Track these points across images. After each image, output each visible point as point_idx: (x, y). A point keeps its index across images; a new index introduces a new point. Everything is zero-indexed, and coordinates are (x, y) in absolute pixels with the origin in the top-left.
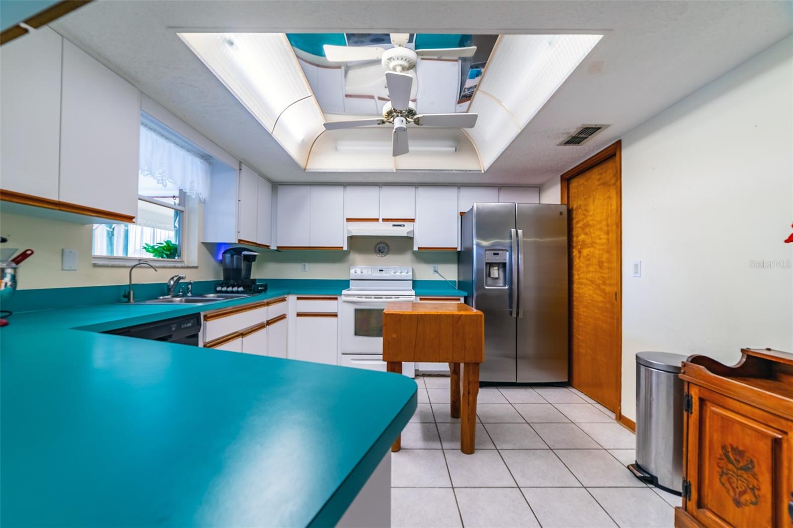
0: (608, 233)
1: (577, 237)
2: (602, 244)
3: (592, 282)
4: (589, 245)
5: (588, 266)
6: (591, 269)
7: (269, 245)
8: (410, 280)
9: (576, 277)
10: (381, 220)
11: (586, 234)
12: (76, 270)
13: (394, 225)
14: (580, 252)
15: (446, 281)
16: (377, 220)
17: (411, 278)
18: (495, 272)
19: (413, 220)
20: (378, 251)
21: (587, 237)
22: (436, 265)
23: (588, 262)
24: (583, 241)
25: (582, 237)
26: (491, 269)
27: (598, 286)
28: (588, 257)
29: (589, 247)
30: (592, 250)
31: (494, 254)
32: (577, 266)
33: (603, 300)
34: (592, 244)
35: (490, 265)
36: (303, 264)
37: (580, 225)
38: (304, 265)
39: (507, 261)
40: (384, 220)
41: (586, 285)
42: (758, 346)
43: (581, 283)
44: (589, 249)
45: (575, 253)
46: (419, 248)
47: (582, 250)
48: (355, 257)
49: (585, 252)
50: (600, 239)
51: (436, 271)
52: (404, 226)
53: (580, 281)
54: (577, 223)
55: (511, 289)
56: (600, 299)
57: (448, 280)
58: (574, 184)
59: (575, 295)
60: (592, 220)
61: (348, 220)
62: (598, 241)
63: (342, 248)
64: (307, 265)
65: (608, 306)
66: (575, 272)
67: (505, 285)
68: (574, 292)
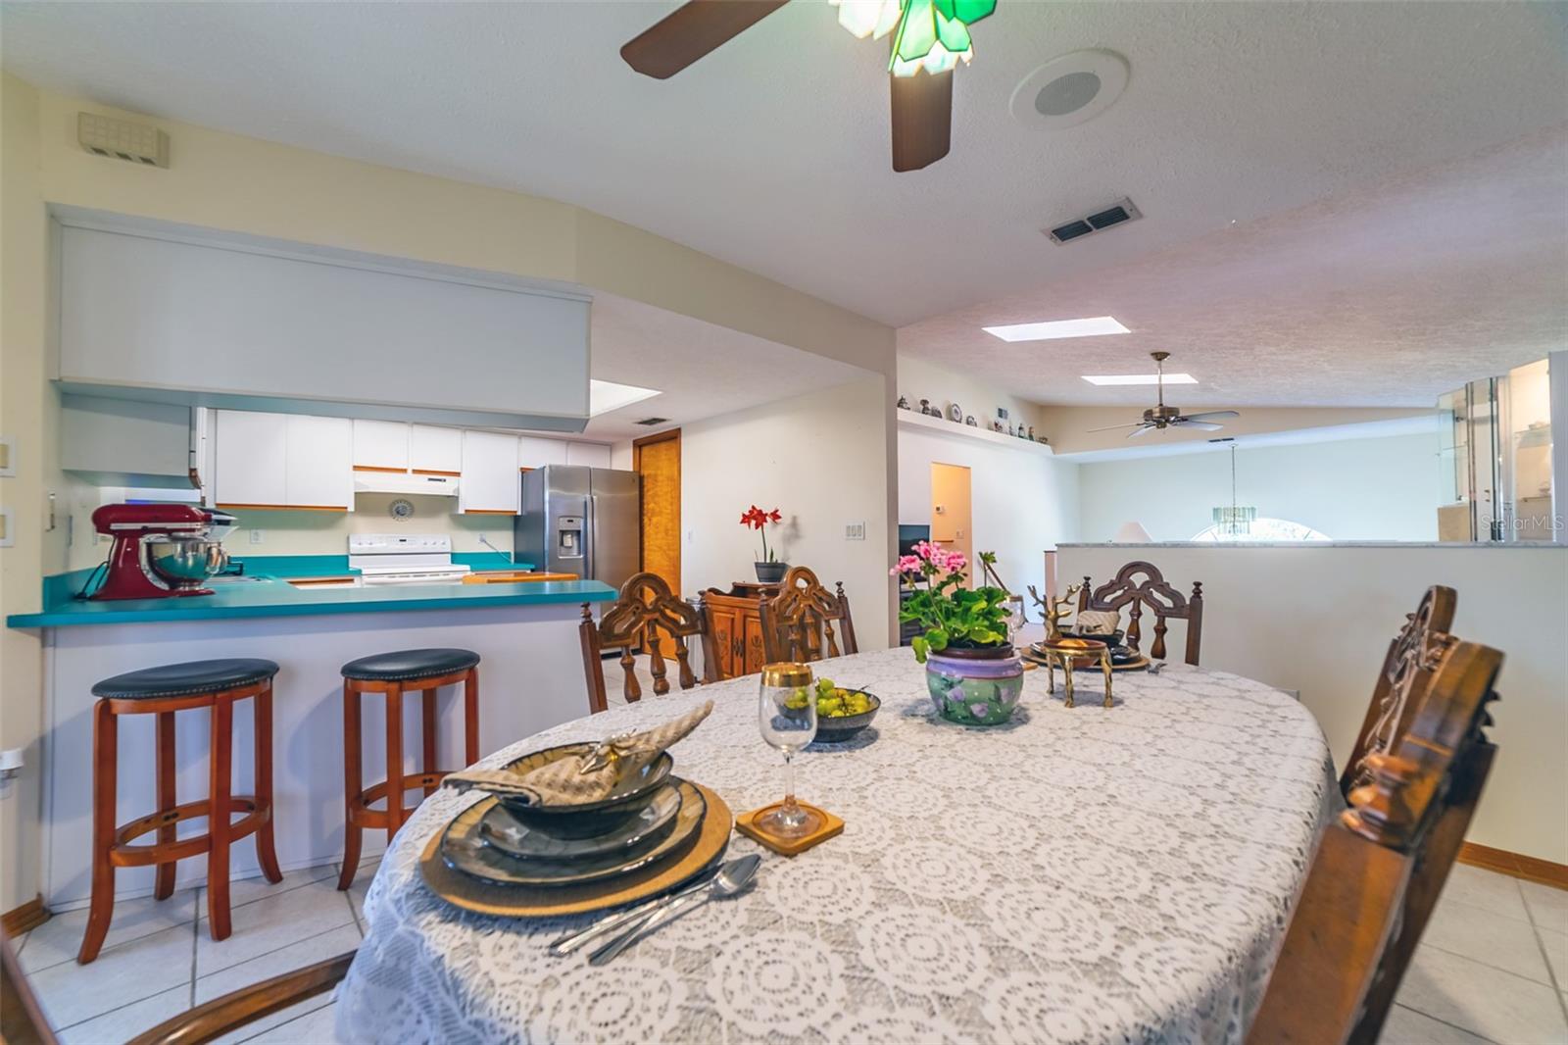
0: (672, 504)
1: (648, 505)
2: (668, 514)
3: (660, 548)
5: (657, 533)
6: (659, 536)
8: (448, 553)
9: (646, 544)
10: (410, 471)
11: (655, 503)
13: (430, 479)
14: (650, 520)
15: (498, 553)
16: (405, 471)
17: (449, 550)
18: (569, 540)
19: (458, 474)
20: (395, 513)
21: (655, 506)
22: (482, 533)
23: (656, 530)
24: (653, 509)
25: (652, 505)
26: (564, 538)
27: (665, 551)
28: (656, 525)
29: (657, 515)
30: (659, 518)
31: (569, 521)
32: (647, 533)
34: (660, 513)
35: (563, 533)
36: (254, 531)
37: (650, 493)
38: (256, 534)
39: (582, 529)
40: (414, 471)
41: (655, 551)
42: (740, 581)
43: (650, 550)
44: (657, 517)
45: (646, 520)
46: (466, 511)
48: (361, 522)
49: (654, 520)
50: (666, 509)
51: (483, 541)
52: (445, 481)
53: (650, 547)
54: (648, 491)
55: (586, 558)
56: (666, 563)
57: (500, 551)
58: (646, 450)
59: (646, 562)
60: (660, 491)
61: (356, 468)
62: (665, 511)
63: (346, 508)
64: (262, 533)
65: (672, 569)
66: (646, 539)
67: (579, 553)
68: (645, 559)
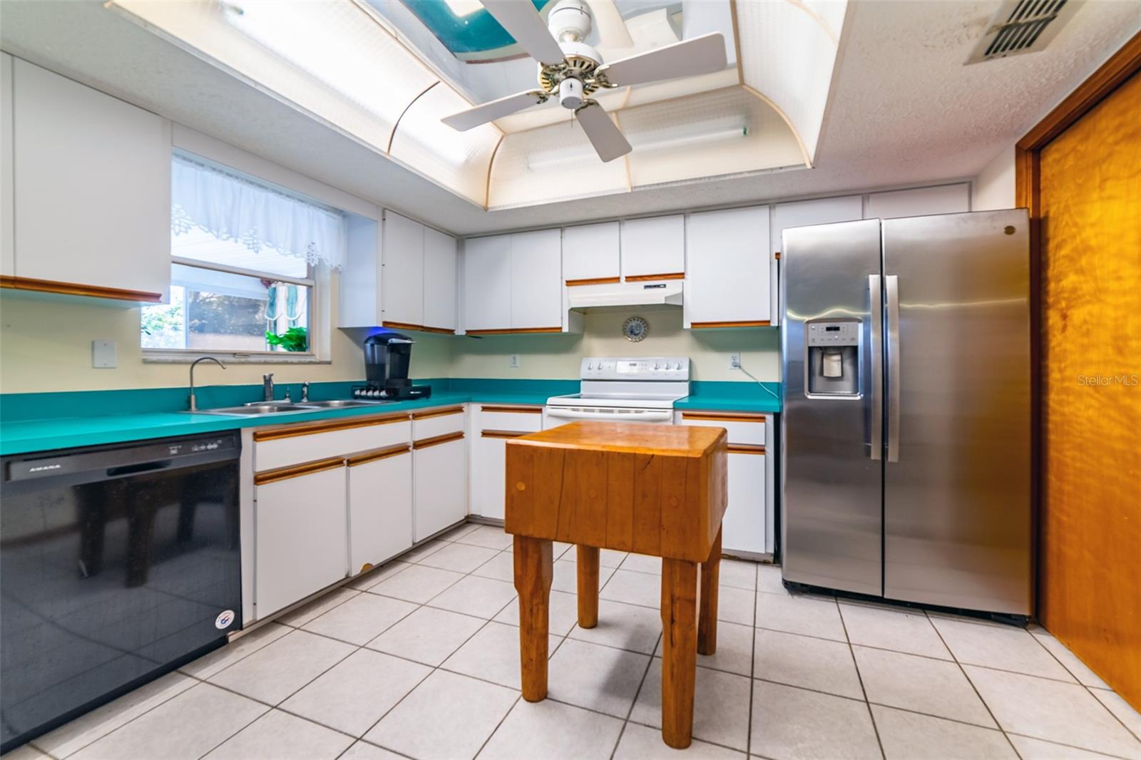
1: (1059, 280)
2: (1124, 293)
3: (1096, 387)
4: (1088, 298)
5: (1085, 348)
6: (1093, 355)
7: (453, 328)
8: (685, 381)
9: (1054, 376)
10: (623, 279)
11: (1081, 271)
12: (114, 368)
13: (646, 287)
14: (1064, 317)
15: (757, 383)
16: (617, 279)
17: (687, 378)
18: (833, 366)
19: (681, 276)
20: (629, 333)
21: (1082, 278)
22: (736, 355)
23: (1086, 341)
24: (1074, 290)
25: (1070, 280)
26: (825, 360)
27: (1113, 398)
28: (1084, 328)
29: (1088, 302)
30: (1095, 309)
31: (828, 329)
32: (1057, 349)
33: (1126, 433)
36: (512, 356)
37: (1064, 251)
38: (514, 358)
39: (860, 342)
40: (629, 279)
41: (1079, 395)
43: (1066, 391)
44: (1088, 308)
45: (1053, 318)
46: (692, 324)
47: (1069, 313)
48: (592, 343)
49: (1077, 315)
50: (1119, 278)
51: (737, 366)
52: (665, 286)
53: (1067, 384)
54: (1059, 247)
55: (867, 399)
56: (1117, 431)
57: (760, 380)
58: (1052, 159)
59: (1053, 418)
60: (1096, 236)
61: (570, 283)
62: (1113, 285)
63: (561, 328)
64: (518, 357)
66: (1053, 365)
67: (856, 391)
68: (1050, 411)
